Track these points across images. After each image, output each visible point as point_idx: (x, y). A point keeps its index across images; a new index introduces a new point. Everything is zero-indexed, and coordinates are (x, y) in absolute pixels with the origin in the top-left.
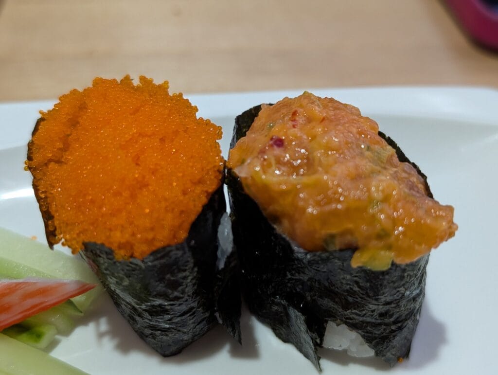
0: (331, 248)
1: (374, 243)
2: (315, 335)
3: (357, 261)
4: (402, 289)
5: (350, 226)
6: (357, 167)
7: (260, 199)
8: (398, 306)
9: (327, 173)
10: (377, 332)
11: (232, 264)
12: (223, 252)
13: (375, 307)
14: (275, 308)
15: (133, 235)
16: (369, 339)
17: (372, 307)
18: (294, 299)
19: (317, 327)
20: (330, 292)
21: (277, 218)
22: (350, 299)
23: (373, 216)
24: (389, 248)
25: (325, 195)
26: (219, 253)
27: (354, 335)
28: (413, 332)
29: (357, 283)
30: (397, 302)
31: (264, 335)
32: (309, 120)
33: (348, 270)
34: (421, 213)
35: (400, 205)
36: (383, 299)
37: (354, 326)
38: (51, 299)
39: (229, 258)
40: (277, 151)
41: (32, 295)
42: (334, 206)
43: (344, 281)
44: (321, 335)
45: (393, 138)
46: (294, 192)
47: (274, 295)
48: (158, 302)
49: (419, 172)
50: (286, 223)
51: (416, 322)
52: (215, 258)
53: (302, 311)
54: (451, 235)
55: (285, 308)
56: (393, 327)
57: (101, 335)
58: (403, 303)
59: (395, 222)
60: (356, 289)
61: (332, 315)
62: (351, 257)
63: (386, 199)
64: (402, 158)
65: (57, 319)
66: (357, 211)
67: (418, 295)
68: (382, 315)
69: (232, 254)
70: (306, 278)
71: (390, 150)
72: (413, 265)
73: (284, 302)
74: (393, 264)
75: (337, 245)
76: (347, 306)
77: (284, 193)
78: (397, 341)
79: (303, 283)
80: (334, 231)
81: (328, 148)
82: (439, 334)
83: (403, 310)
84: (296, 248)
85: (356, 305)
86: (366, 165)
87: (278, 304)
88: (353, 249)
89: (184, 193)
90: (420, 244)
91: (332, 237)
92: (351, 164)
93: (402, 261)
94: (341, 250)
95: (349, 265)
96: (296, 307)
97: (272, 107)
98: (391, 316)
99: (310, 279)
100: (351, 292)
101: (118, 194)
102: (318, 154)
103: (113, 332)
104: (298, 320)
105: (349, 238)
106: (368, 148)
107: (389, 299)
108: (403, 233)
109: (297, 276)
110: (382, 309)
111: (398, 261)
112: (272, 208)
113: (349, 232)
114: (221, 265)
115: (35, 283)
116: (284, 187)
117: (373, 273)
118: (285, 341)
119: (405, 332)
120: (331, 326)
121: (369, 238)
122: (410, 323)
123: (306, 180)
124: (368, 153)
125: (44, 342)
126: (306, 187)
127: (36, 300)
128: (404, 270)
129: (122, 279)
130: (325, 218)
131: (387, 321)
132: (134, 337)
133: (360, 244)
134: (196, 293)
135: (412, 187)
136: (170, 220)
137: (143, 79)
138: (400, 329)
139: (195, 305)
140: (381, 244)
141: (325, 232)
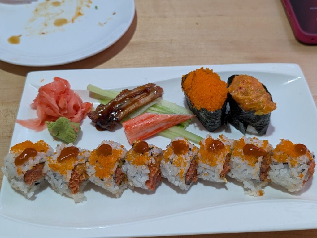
0: (251, 111)
1: (260, 110)
2: (245, 128)
3: (256, 113)
4: (265, 119)
5: (255, 107)
6: (257, 94)
7: (236, 100)
8: (264, 123)
9: (251, 96)
10: (259, 128)
11: (230, 113)
12: (227, 110)
13: (259, 123)
14: (236, 122)
15: (212, 107)
16: (257, 129)
17: (258, 123)
18: (241, 120)
19: (246, 126)
20: (249, 119)
21: (239, 104)
22: (253, 121)
23: (260, 105)
24: (262, 111)
25: (250, 100)
26: (226, 111)
27: (254, 128)
28: (267, 128)
29: (255, 118)
30: (263, 122)
31: (232, 128)
32: (247, 83)
33: (254, 115)
34: (269, 105)
35: (265, 103)
36: (260, 121)
37: (254, 126)
38: (186, 118)
39: (229, 112)
40: (240, 90)
41: (183, 118)
42: (252, 103)
43: (252, 117)
44: (246, 128)
45: (265, 86)
46: (244, 99)
47: (236, 119)
48: (213, 120)
49: (270, 94)
50: (241, 105)
51: (268, 127)
52: (225, 111)
53: (243, 123)
54: (275, 109)
55: (238, 122)
56: (262, 127)
57: (195, 127)
58: (265, 122)
59: (264, 106)
60: (255, 119)
61: (249, 124)
62: (254, 113)
63: (262, 102)
64: (267, 91)
65: (186, 123)
66: (257, 104)
67: (268, 121)
68: (260, 124)
69: (230, 111)
70: (244, 116)
71: (264, 90)
72: (267, 115)
73: (238, 121)
74: (263, 114)
75: (252, 110)
76: (253, 122)
77: (241, 100)
78: (263, 130)
79: (243, 117)
80: (252, 108)
81: (251, 90)
82: (273, 129)
83: (265, 124)
84: (243, 111)
85: (254, 122)
86: (259, 94)
87: (237, 121)
88: (255, 111)
89: (221, 99)
90: (268, 111)
91: (251, 109)
92: (256, 94)
93: (265, 114)
94: (253, 111)
95: (254, 114)
96: (241, 122)
97: (238, 76)
98: (262, 125)
99: (245, 116)
100: (254, 119)
101: (208, 99)
102: (249, 91)
103: (198, 126)
104: (241, 125)
105: (254, 109)
106: (260, 90)
107: (262, 121)
108: (265, 109)
109: (242, 116)
110: (260, 123)
111: (264, 114)
112: (239, 102)
113: (255, 108)
114: (227, 113)
115: (183, 115)
116: (242, 98)
117: (258, 116)
118: (237, 129)
119: (265, 128)
120: (249, 126)
121: (258, 109)
122: (266, 126)
123: (246, 97)
124: (259, 91)
125: (184, 127)
126: (246, 99)
127: (183, 119)
128: (265, 115)
129: (207, 115)
130: (250, 105)
131: (261, 126)
132: (204, 128)
133: (257, 110)
134: (221, 119)
135: (268, 99)
136: (218, 104)
137: (206, 68)
138: (264, 127)
139: (220, 121)
140: (261, 110)
141: (250, 108)
